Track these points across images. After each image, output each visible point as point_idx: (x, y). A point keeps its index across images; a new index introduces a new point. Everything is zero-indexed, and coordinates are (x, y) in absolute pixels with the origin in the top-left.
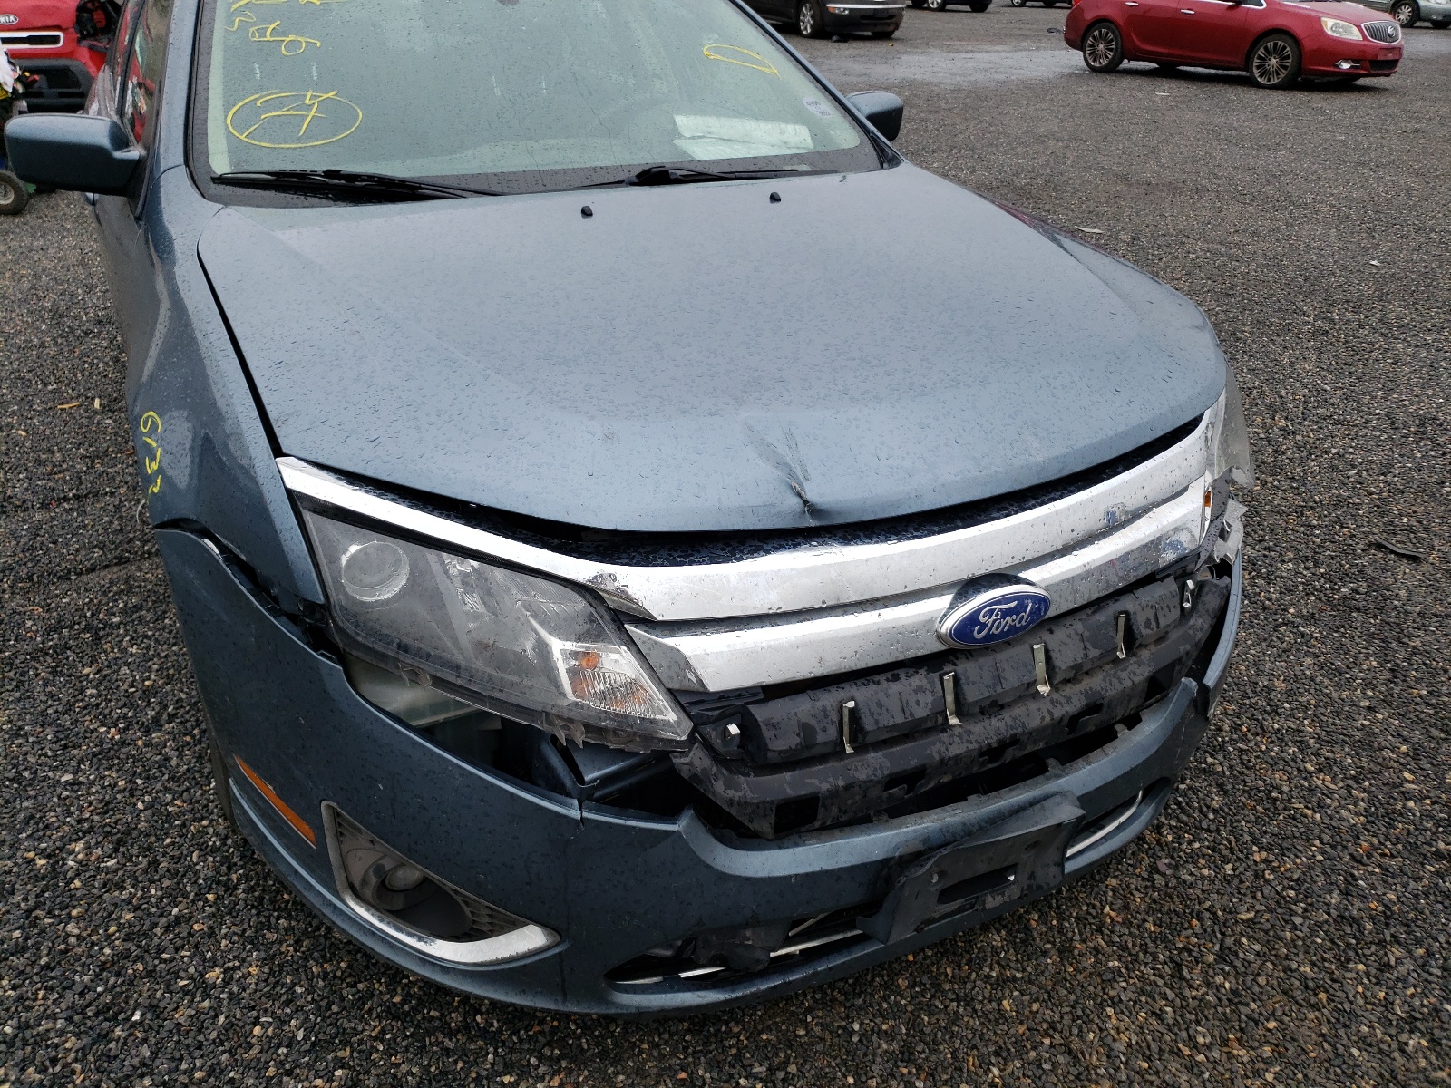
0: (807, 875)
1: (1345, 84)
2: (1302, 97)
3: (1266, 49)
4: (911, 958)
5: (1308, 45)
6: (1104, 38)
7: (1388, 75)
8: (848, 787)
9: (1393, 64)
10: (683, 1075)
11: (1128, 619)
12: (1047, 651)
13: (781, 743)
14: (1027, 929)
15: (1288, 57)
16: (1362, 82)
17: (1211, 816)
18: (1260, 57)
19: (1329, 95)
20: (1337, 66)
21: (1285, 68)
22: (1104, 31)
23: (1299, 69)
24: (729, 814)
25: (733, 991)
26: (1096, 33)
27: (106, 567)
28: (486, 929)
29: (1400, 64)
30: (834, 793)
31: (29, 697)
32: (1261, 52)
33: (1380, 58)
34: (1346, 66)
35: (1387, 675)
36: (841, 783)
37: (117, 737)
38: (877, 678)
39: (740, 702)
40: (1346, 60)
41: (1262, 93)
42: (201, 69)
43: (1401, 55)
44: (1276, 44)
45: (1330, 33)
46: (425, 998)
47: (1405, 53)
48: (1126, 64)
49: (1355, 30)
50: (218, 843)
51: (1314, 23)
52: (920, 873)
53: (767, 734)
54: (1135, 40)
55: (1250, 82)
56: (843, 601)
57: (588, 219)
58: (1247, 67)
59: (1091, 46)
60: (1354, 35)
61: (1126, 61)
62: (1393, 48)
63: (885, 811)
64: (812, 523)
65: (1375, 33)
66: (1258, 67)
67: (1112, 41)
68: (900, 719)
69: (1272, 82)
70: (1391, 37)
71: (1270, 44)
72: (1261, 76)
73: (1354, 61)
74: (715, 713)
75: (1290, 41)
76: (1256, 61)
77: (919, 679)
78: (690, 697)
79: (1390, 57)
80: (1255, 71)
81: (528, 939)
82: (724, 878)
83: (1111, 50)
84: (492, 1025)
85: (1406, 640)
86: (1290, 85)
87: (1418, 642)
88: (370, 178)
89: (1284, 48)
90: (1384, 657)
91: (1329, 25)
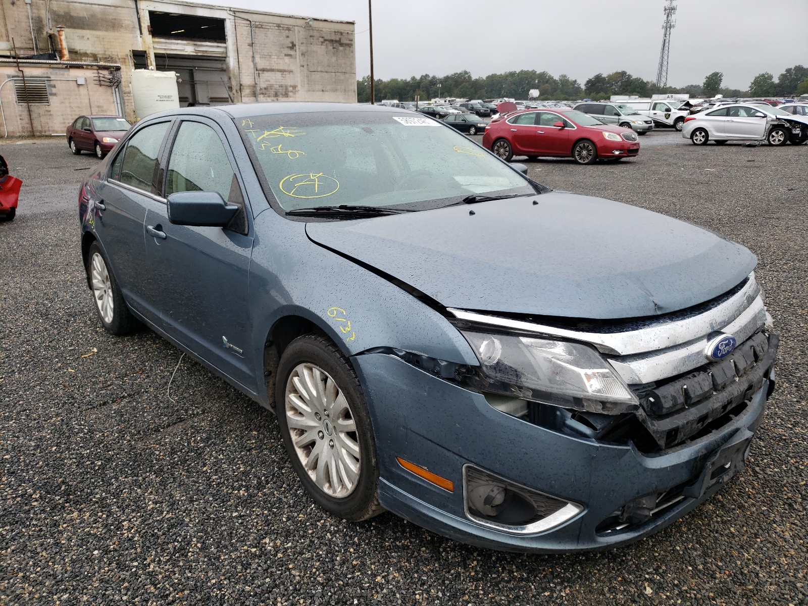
0: (673, 466)
1: (616, 161)
2: (601, 167)
3: (580, 147)
4: (681, 520)
5: (599, 145)
6: (501, 146)
7: (635, 156)
8: (687, 423)
9: (636, 151)
10: (620, 579)
11: (754, 349)
12: (735, 363)
13: (667, 404)
14: (720, 501)
15: (591, 150)
16: (624, 159)
17: (764, 449)
18: (578, 151)
19: (613, 166)
20: (613, 153)
21: (591, 155)
22: (502, 143)
23: (597, 155)
24: (653, 437)
25: (639, 532)
26: (498, 144)
27: (175, 423)
28: (542, 514)
29: (639, 151)
30: (683, 426)
31: (183, 484)
32: (578, 148)
33: (631, 148)
34: (617, 153)
35: (795, 389)
36: (685, 422)
37: (246, 494)
38: (689, 376)
39: (650, 389)
40: (617, 150)
41: (581, 167)
42: (258, 166)
43: (639, 146)
44: (584, 145)
45: (607, 138)
46: (486, 571)
47: (641, 147)
48: (514, 158)
49: (618, 137)
50: (336, 529)
51: (600, 134)
52: (715, 459)
53: (663, 400)
54: (519, 147)
55: (575, 162)
56: (677, 343)
57: (474, 215)
58: (573, 156)
59: (497, 150)
60: (618, 139)
61: (514, 156)
62: (635, 144)
63: (689, 438)
64: (659, 313)
65: (628, 138)
66: (578, 155)
67: (506, 147)
68: (701, 392)
69: (585, 162)
70: (634, 139)
71: (581, 145)
72: (580, 159)
73: (620, 150)
74: (645, 393)
75: (591, 143)
76: (576, 153)
77: (702, 376)
78: (634, 387)
79: (635, 147)
80: (577, 157)
81: (568, 513)
82: (646, 470)
83: (507, 151)
84: (523, 576)
85: (793, 375)
86: (593, 163)
87: (799, 375)
88: (360, 208)
89: (588, 146)
90: (790, 382)
91: (606, 135)
